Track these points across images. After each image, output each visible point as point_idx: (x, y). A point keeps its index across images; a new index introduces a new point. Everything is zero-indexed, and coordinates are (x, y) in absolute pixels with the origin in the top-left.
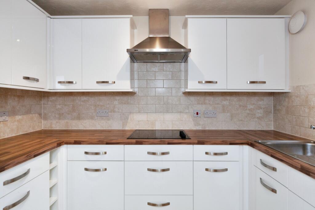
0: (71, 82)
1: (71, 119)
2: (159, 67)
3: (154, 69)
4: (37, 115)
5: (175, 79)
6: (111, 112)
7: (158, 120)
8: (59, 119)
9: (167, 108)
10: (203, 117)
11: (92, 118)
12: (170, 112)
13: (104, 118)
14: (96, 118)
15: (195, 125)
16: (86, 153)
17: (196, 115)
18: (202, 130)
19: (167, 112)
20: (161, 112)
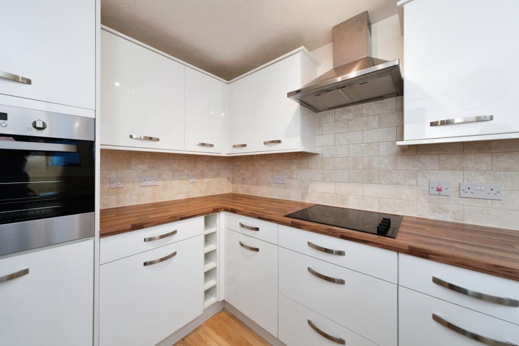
0: (244, 146)
1: (252, 185)
2: (354, 111)
3: (346, 117)
4: (225, 179)
5: (386, 126)
6: (288, 179)
7: (353, 194)
8: (243, 184)
9: (369, 176)
10: (458, 196)
11: (269, 185)
12: (373, 183)
13: (281, 185)
14: (273, 185)
15: (434, 211)
16: (242, 226)
17: (434, 191)
18: (453, 223)
19: (370, 182)
20: (358, 182)
